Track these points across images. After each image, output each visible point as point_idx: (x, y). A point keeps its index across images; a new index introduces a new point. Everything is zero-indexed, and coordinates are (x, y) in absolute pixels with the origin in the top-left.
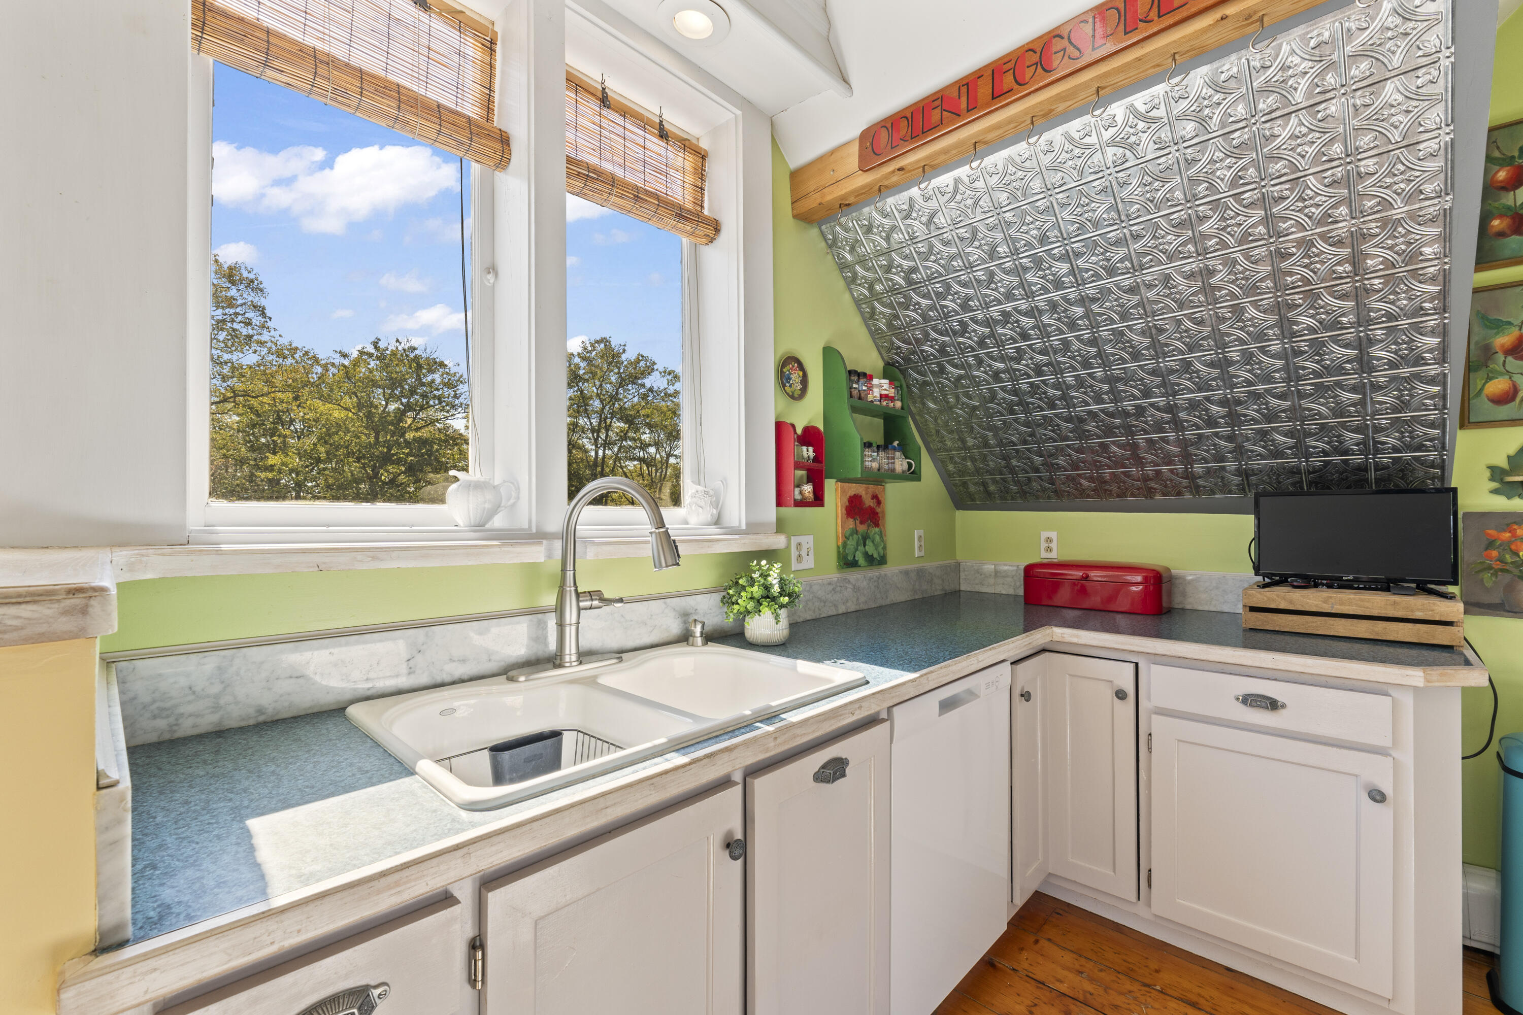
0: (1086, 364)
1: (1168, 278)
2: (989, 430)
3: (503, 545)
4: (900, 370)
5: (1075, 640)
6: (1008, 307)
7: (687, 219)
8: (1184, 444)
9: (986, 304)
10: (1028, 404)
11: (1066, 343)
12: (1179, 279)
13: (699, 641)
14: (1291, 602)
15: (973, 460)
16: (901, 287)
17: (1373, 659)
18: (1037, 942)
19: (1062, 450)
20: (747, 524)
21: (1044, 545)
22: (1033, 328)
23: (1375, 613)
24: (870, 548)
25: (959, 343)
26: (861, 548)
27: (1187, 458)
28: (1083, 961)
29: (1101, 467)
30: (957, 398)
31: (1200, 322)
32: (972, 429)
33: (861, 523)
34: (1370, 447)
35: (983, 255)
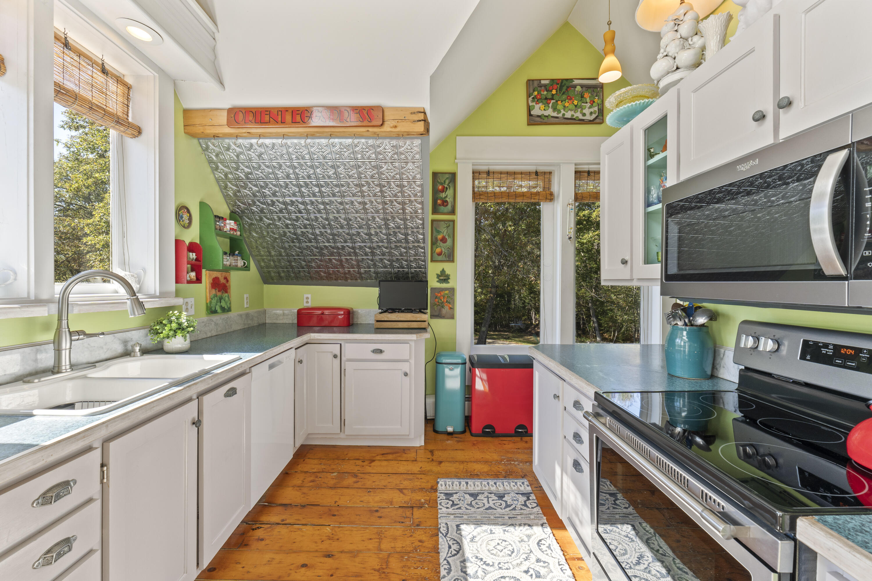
0: (324, 227)
1: (352, 202)
2: (282, 249)
3: (22, 307)
4: (239, 216)
5: (319, 338)
6: (294, 199)
7: (122, 124)
8: (358, 261)
9: (284, 196)
10: (300, 239)
11: (317, 218)
12: (356, 204)
13: (139, 354)
14: (388, 318)
15: (274, 261)
16: (243, 179)
17: (408, 333)
18: (304, 460)
19: (314, 260)
20: (160, 293)
21: (305, 300)
22: (304, 209)
23: (408, 319)
24: (223, 304)
25: (271, 209)
26: (219, 304)
27: (359, 267)
28: (322, 460)
29: (329, 268)
30: (268, 233)
31: (363, 219)
32: (274, 247)
33: (219, 291)
34: (409, 267)
35: (283, 176)
